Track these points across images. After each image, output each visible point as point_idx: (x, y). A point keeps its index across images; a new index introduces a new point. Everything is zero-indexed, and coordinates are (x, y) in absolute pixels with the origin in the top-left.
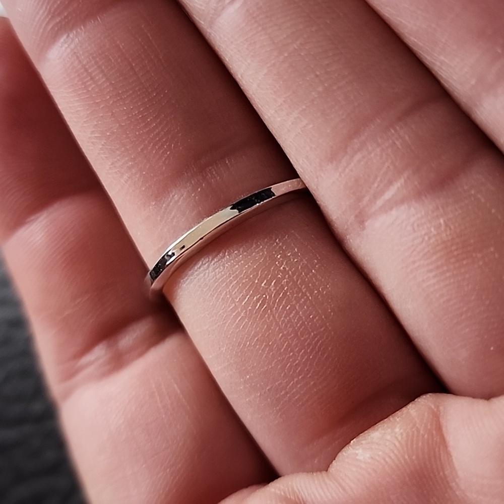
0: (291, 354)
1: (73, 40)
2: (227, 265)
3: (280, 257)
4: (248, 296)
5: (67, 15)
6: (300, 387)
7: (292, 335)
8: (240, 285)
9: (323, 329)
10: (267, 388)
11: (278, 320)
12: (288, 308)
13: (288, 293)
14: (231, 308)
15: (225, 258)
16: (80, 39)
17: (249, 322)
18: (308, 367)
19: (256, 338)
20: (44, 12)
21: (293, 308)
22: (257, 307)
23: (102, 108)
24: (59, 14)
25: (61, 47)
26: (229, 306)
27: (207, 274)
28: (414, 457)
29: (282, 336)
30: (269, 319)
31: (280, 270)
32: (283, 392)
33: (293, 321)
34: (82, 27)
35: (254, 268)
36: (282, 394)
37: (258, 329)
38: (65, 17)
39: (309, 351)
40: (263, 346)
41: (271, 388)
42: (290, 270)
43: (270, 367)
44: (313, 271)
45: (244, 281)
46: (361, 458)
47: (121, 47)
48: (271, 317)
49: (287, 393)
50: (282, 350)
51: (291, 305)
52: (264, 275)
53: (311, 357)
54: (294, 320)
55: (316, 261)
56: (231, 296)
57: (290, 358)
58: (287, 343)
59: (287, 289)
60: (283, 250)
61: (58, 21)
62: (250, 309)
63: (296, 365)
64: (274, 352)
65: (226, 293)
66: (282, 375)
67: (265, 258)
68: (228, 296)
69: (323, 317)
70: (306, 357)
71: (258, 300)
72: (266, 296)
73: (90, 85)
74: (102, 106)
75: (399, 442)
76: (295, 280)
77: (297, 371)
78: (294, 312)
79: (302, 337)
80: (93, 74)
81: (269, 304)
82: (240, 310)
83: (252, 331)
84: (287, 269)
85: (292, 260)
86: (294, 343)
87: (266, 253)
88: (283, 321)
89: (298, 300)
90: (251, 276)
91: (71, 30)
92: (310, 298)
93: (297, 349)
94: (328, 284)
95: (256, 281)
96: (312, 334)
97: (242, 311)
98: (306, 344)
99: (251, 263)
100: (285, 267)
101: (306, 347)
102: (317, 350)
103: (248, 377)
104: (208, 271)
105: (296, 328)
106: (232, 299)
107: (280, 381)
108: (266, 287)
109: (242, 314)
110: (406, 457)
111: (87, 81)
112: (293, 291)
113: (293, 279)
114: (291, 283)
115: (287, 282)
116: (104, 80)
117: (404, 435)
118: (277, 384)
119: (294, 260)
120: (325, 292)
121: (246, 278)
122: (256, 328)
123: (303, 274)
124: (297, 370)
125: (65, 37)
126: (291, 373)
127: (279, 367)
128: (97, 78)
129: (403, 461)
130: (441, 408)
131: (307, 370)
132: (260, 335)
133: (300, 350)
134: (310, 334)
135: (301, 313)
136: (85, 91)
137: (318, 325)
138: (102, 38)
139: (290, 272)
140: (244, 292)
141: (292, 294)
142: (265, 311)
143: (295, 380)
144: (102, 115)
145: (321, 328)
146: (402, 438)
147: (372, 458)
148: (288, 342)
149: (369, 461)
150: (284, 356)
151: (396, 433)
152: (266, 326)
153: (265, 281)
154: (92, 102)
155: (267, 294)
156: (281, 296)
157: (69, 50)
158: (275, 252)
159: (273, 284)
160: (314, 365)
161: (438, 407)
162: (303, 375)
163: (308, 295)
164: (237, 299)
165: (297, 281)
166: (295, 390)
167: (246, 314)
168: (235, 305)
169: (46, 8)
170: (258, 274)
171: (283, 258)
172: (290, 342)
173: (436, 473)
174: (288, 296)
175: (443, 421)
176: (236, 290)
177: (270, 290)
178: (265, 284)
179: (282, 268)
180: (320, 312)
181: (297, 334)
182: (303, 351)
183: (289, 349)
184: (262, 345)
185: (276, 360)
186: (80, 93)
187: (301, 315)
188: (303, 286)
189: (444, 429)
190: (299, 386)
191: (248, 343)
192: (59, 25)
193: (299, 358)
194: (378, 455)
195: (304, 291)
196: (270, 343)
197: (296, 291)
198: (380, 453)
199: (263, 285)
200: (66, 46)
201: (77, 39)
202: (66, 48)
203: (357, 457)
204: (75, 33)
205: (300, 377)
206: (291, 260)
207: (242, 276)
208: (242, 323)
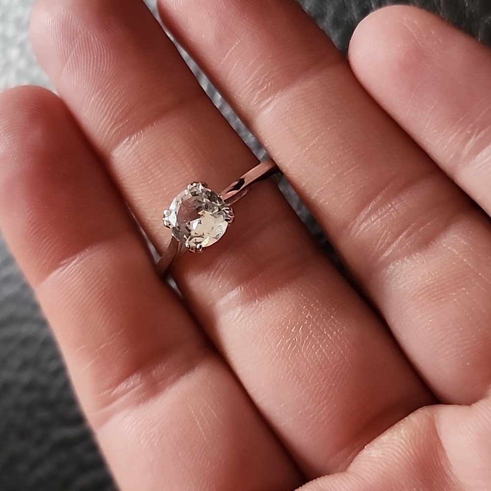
0: (317, 383)
1: (134, 142)
2: (263, 317)
3: (305, 308)
4: (281, 340)
5: (128, 121)
6: (326, 409)
7: (318, 368)
8: (275, 332)
9: (341, 362)
10: (299, 413)
11: (306, 357)
12: (313, 347)
13: (313, 336)
14: (268, 350)
15: (262, 312)
16: (140, 142)
17: (282, 360)
18: (331, 393)
19: (289, 373)
20: (108, 119)
21: (317, 346)
22: (288, 348)
23: (161, 198)
24: (121, 121)
25: (124, 147)
26: (266, 349)
27: (247, 325)
28: (417, 451)
29: (309, 370)
30: (298, 356)
31: (306, 318)
32: (312, 415)
33: (317, 357)
34: (141, 132)
35: (285, 318)
36: (311, 416)
37: (290, 365)
38: (126, 123)
39: (331, 380)
40: (295, 378)
41: (302, 412)
42: (314, 317)
43: (300, 395)
44: (332, 317)
45: (278, 328)
46: (374, 455)
47: (174, 148)
48: (300, 355)
49: (314, 416)
50: (310, 381)
51: (315, 345)
52: (293, 323)
53: (333, 384)
54: (319, 356)
55: (333, 309)
56: (267, 341)
57: (316, 387)
58: (313, 374)
59: (312, 332)
60: (307, 303)
61: (120, 126)
62: (283, 350)
63: (321, 392)
64: (303, 382)
65: (264, 338)
66: (311, 401)
67: (293, 309)
68: (265, 341)
69: (342, 352)
70: (329, 385)
71: (289, 343)
72: (295, 339)
73: (150, 180)
74: (160, 196)
75: (405, 440)
76: (318, 325)
77: (323, 397)
78: (318, 350)
79: (326, 369)
80: (152, 171)
81: (298, 346)
82: (275, 351)
83: (285, 367)
84: (311, 317)
85: (315, 309)
86: (320, 374)
87: (293, 305)
88: (310, 357)
89: (321, 341)
90: (283, 324)
91: (132, 133)
92: (331, 338)
93: (322, 379)
94: (344, 326)
95: (288, 328)
96: (334, 366)
97: (276, 352)
98: (329, 374)
99: (283, 314)
100: (310, 315)
101: (329, 377)
102: (338, 378)
103: (283, 405)
104: (248, 323)
105: (321, 362)
106: (269, 343)
107: (309, 407)
108: (296, 332)
109: (277, 355)
110: (411, 450)
111: (147, 177)
112: (317, 334)
113: (317, 325)
114: (315, 328)
115: (311, 326)
116: (162, 175)
117: (408, 435)
118: (306, 408)
119: (316, 309)
120: (342, 333)
121: (279, 326)
122: (288, 365)
123: (324, 320)
124: (323, 395)
125: (127, 139)
126: (318, 398)
127: (308, 394)
128: (156, 174)
129: (408, 454)
130: (435, 416)
131: (331, 395)
132: (291, 370)
133: (324, 380)
134: (332, 366)
135: (324, 350)
136: (146, 184)
137: (338, 359)
138: (159, 141)
139: (314, 319)
140: (278, 337)
141: (316, 336)
142: (295, 351)
143: (322, 404)
144: (160, 203)
145: (341, 361)
146: (406, 437)
147: (384, 454)
148: (315, 374)
149: (381, 456)
150: (311, 386)
151: (401, 434)
152: (296, 363)
153: (294, 327)
154: (151, 193)
155: (296, 337)
156: (307, 338)
157: (131, 150)
158: (301, 304)
159: (300, 329)
160: (336, 390)
161: (433, 415)
162: (327, 400)
163: (329, 336)
164: (272, 342)
165: (320, 325)
166: (321, 412)
167: (280, 354)
168: (271, 348)
169: (110, 115)
170: (288, 322)
171: (307, 308)
172: (316, 374)
173: (435, 464)
174: (313, 338)
175: (437, 426)
176: (271, 336)
177: (299, 334)
178: (294, 330)
179: (307, 316)
180: (339, 348)
181: (322, 367)
182: (326, 380)
183: (316, 380)
184: (293, 378)
185: (305, 389)
186: (141, 185)
187: (324, 352)
188: (325, 329)
189: (438, 431)
190: (324, 408)
191: (282, 377)
192: (122, 130)
193: (324, 386)
194: (388, 452)
195: (325, 333)
196: (300, 376)
197: (319, 333)
198: (390, 450)
199: (293, 330)
200: (129, 147)
201: (137, 142)
202: (129, 149)
203: (371, 455)
204: (135, 136)
205: (325, 402)
206: (313, 309)
207: (276, 324)
208: (277, 361)
